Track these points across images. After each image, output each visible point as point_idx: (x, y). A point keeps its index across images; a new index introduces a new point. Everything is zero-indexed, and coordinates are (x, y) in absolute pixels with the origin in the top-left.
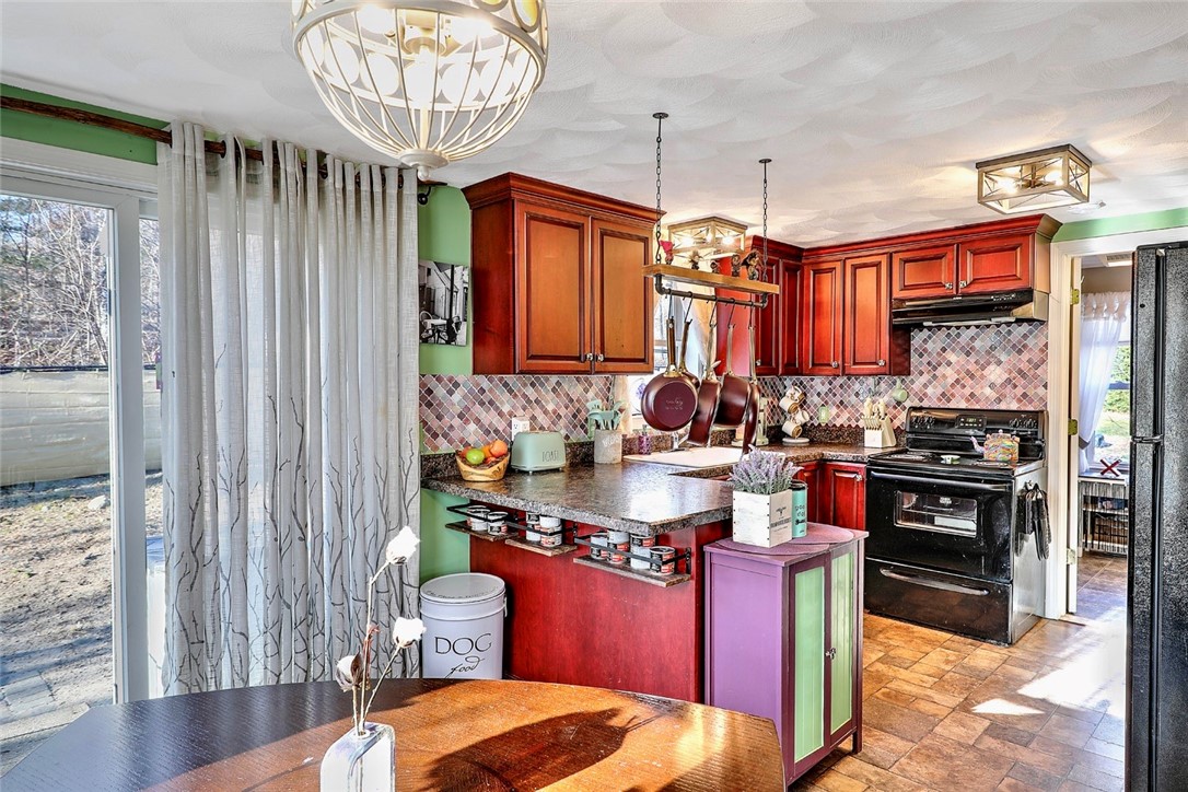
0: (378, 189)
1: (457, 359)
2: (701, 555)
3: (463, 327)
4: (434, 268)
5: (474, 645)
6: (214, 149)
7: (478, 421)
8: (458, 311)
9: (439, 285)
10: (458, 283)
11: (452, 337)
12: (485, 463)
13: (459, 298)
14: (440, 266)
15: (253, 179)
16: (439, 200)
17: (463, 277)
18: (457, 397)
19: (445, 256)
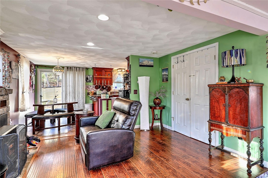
0: (82, 69)
1: (91, 84)
2: (98, 99)
3: (91, 81)
4: (88, 76)
5: (88, 108)
6: (68, 68)
7: (93, 90)
8: (91, 79)
9: (89, 77)
10: (91, 77)
11: (90, 82)
12: (91, 93)
13: (91, 78)
14: (89, 75)
15: (71, 70)
16: (89, 70)
17: (91, 76)
18: (91, 87)
19: (89, 74)
